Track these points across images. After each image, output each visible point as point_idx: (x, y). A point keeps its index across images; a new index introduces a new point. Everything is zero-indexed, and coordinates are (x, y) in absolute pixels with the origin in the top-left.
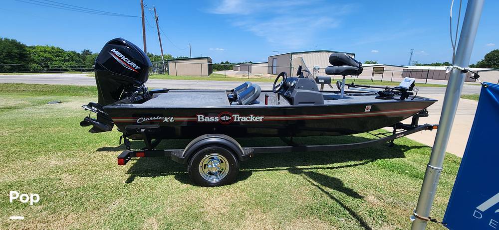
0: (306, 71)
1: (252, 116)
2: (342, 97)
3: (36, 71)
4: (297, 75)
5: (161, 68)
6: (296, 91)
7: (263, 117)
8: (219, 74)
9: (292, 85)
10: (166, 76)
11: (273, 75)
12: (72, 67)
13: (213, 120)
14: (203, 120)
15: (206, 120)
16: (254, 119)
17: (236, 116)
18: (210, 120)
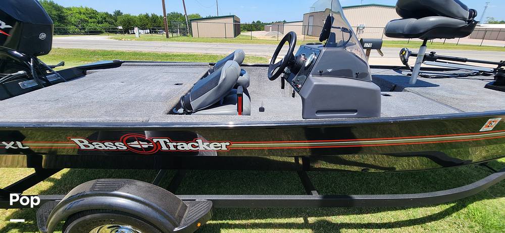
0: (344, 30)
1: (200, 141)
2: (414, 82)
3: (74, 33)
4: (321, 40)
5: (184, 29)
6: (311, 83)
7: (228, 144)
8: (247, 36)
9: (307, 64)
10: (190, 38)
11: (307, 36)
12: (105, 29)
13: (115, 148)
14: (92, 147)
15: (97, 147)
16: (208, 146)
17: (162, 141)
18: (108, 148)
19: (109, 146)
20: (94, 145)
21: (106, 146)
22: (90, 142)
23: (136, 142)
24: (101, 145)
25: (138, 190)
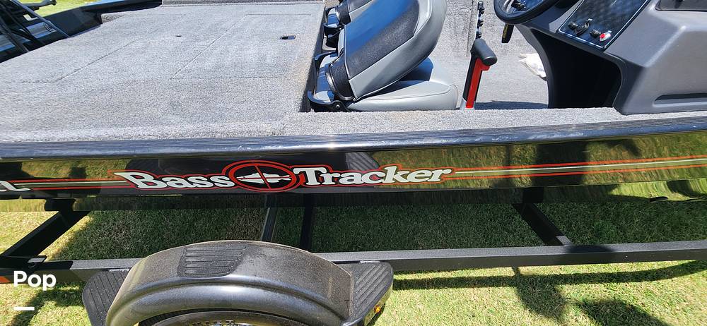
13: (209, 185)
14: (160, 185)
15: (173, 184)
16: (405, 176)
17: (310, 172)
18: (195, 185)
19: (197, 182)
20: (166, 182)
21: (192, 183)
22: (158, 177)
23: (257, 175)
24: (180, 181)
25: (272, 267)
